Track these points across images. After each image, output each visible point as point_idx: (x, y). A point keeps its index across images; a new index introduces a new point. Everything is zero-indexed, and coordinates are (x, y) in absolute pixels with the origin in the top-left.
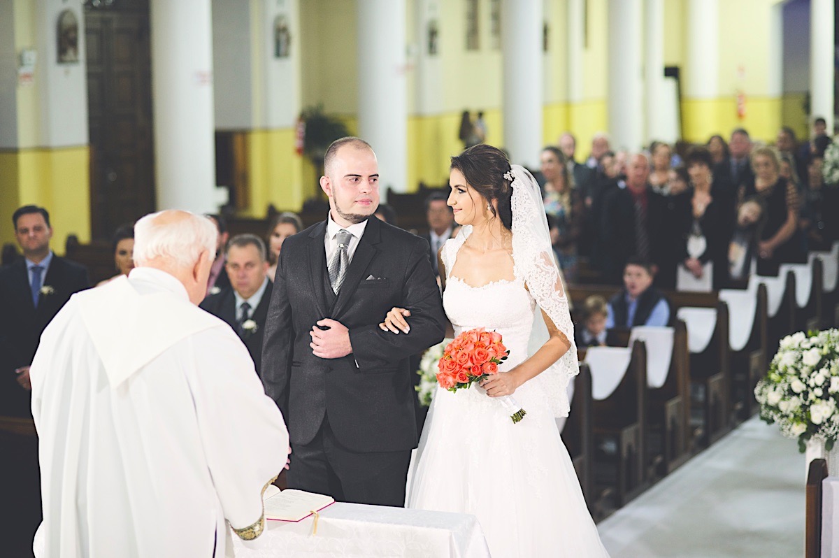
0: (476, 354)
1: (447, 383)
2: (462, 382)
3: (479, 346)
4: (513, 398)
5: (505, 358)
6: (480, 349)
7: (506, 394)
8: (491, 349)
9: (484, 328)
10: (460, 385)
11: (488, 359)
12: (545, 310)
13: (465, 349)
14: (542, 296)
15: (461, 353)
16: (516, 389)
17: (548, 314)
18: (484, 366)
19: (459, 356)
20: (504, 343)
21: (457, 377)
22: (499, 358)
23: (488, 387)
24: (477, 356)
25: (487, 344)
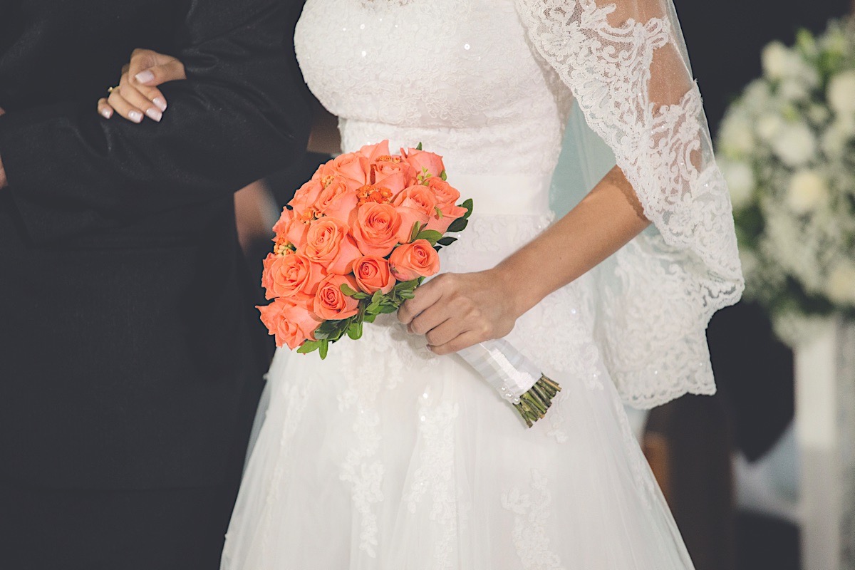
0: (362, 223)
1: (292, 328)
2: (333, 316)
3: (369, 198)
4: (510, 348)
5: (459, 225)
6: (374, 205)
7: (485, 338)
8: (408, 203)
9: (386, 143)
10: (331, 330)
11: (404, 234)
12: (552, 62)
13: (328, 216)
14: (618, 124)
15: (316, 228)
16: (518, 321)
17: (564, 77)
18: (395, 258)
19: (312, 235)
20: (453, 179)
21: (318, 306)
22: (439, 226)
23: (423, 326)
24: (365, 230)
25: (395, 187)
